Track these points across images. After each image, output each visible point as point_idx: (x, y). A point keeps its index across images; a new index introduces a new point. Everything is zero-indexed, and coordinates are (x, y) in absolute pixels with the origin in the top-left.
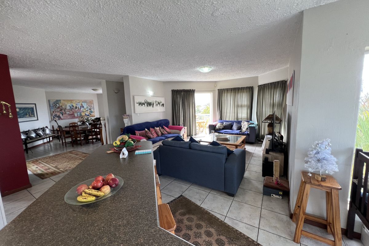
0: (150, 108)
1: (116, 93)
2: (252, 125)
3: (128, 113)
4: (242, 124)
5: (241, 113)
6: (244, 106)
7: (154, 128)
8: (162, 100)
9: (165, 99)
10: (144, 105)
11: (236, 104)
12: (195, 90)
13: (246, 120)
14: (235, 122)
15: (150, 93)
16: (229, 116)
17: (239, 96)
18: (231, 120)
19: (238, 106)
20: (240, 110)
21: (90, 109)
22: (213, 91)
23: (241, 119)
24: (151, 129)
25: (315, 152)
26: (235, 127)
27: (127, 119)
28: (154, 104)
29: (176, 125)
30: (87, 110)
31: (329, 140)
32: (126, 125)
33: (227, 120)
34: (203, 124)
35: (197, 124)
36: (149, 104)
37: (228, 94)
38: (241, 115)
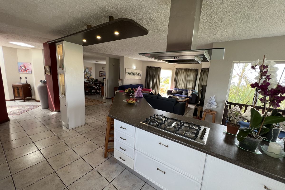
0: (133, 76)
1: (114, 65)
2: (194, 93)
3: (121, 78)
4: (188, 91)
5: (189, 85)
6: (191, 81)
7: (135, 88)
8: (140, 72)
9: (142, 71)
10: (130, 74)
11: (186, 79)
12: (161, 67)
13: (192, 90)
14: (185, 90)
15: (134, 67)
16: (181, 86)
17: (189, 74)
18: (182, 89)
19: (187, 80)
20: (188, 83)
21: (90, 73)
22: (173, 69)
23: (189, 89)
24: (134, 89)
25: (209, 100)
26: (184, 93)
27: (120, 82)
28: (136, 74)
29: (147, 88)
30: (88, 73)
31: (215, 96)
32: (120, 85)
33: (180, 88)
34: (163, 90)
35: (160, 90)
36: (133, 74)
37: (182, 72)
38: (188, 86)
